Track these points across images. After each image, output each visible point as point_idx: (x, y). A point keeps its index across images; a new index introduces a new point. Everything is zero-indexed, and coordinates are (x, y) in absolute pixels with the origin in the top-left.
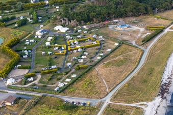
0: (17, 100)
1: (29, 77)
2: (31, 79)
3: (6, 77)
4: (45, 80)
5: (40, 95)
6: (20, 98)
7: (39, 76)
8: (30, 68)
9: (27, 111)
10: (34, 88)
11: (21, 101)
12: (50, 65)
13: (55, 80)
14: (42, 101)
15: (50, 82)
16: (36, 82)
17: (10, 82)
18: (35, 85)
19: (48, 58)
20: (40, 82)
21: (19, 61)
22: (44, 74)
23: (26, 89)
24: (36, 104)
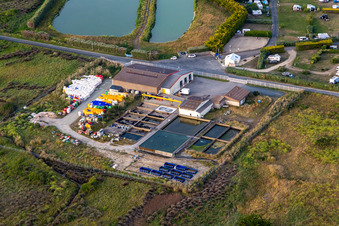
0: (250, 97)
1: (272, 52)
2: (277, 58)
4: (306, 61)
5: (298, 89)
6: (256, 94)
7: (292, 53)
8: (270, 36)
9: (275, 118)
10: (282, 75)
11: (259, 99)
12: (315, 31)
13: (328, 62)
14: (304, 102)
15: (318, 66)
16: (286, 64)
17: (230, 60)
18: (284, 69)
19: (308, 17)
20: (296, 63)
21: (246, 20)
22: (302, 49)
23: (267, 77)
24: (291, 106)
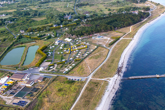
0: (44, 79)
1: (51, 66)
2: (52, 67)
3: (39, 67)
4: (59, 67)
5: (56, 76)
6: (45, 78)
7: (56, 65)
8: (51, 61)
9: (49, 84)
10: (53, 72)
11: (46, 79)
12: (62, 59)
13: (64, 67)
14: (57, 79)
15: (62, 68)
16: (54, 69)
17: (41, 69)
18: (53, 70)
19: (61, 55)
20: (56, 68)
21: (46, 58)
22: (58, 64)
23: (49, 73)
24: (54, 80)
